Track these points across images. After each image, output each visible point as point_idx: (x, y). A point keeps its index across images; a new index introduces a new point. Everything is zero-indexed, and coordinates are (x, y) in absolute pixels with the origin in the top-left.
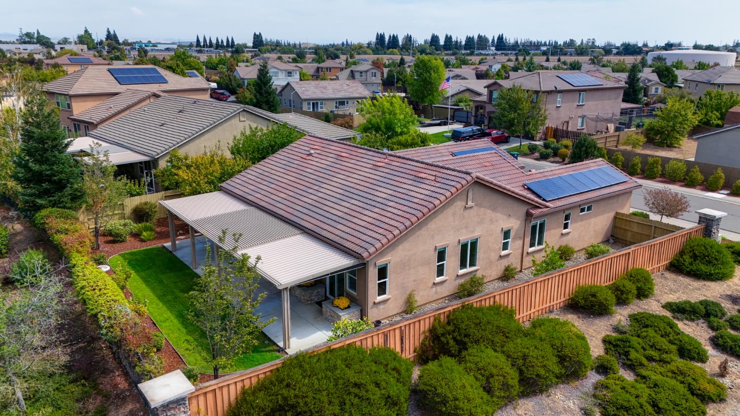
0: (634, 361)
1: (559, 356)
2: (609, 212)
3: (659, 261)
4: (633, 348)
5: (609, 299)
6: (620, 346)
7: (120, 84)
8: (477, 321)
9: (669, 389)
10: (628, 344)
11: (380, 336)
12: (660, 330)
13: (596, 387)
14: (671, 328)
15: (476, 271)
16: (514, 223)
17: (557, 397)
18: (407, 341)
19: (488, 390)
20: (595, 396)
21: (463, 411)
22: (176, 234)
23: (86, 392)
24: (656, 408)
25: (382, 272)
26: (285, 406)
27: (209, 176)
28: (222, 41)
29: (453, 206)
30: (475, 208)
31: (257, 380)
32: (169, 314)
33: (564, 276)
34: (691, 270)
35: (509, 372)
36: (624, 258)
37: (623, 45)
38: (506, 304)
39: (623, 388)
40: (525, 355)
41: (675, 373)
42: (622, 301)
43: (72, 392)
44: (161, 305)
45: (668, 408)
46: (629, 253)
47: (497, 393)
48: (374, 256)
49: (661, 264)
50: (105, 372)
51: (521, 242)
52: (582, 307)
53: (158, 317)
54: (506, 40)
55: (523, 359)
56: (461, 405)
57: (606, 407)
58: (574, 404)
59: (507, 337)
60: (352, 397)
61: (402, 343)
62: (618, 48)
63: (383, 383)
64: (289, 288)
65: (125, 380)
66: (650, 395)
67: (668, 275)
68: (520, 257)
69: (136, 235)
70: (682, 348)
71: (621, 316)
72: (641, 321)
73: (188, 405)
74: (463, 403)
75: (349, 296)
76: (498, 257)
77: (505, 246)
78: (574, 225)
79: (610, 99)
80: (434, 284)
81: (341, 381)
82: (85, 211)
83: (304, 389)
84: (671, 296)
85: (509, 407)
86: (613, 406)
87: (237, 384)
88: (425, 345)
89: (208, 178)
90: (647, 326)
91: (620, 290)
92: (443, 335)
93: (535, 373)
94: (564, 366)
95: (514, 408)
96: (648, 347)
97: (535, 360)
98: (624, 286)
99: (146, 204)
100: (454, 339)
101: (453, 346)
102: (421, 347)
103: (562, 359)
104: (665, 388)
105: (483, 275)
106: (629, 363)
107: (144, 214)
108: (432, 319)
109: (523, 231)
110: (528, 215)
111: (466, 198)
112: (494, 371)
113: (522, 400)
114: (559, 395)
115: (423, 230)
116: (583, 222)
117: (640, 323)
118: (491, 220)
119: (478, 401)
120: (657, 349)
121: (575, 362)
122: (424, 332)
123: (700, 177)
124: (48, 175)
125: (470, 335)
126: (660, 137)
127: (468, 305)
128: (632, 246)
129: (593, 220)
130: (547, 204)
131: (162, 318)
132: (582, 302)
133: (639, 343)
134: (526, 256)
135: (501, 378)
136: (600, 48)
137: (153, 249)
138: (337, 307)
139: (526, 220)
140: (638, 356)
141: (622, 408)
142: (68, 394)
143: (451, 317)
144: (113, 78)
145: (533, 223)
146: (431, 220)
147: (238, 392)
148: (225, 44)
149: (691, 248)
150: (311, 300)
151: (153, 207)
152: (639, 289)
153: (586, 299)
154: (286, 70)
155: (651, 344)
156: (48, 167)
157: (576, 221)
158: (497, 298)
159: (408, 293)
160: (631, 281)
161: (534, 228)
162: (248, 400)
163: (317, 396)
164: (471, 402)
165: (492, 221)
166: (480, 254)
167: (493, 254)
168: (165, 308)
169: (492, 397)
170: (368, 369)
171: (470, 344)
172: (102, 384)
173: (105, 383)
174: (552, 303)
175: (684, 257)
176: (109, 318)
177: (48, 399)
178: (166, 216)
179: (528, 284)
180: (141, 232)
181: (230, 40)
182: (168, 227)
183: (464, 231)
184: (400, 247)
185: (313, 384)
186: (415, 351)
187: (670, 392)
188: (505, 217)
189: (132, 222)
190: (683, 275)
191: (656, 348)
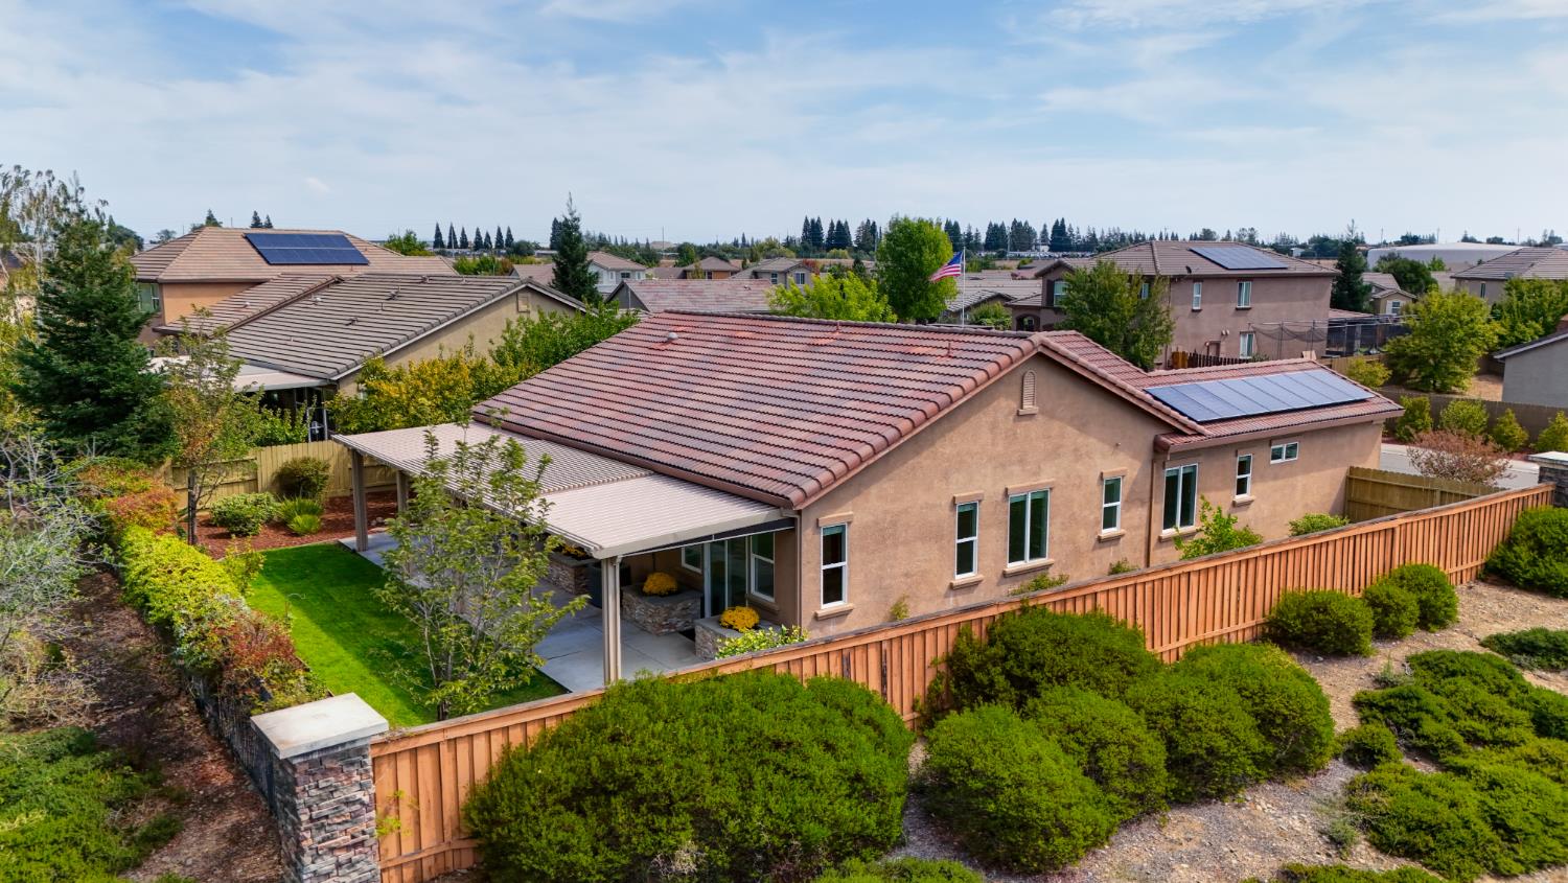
0: (1435, 738)
1: (1256, 715)
2: (1336, 467)
3: (1460, 559)
4: (1428, 712)
5: (1358, 615)
6: (1396, 709)
7: (268, 262)
8: (1058, 636)
9: (1527, 790)
10: (1415, 704)
11: (833, 658)
12: (1484, 681)
13: (1351, 789)
14: (1510, 678)
15: (1047, 567)
16: (1128, 466)
17: (1259, 807)
18: (896, 680)
19: (1095, 772)
20: (1351, 806)
21: (1038, 811)
22: (369, 523)
23: (131, 788)
24: (1501, 831)
25: (834, 546)
26: (606, 782)
27: (447, 393)
28: (488, 236)
29: (990, 408)
30: (1040, 418)
31: (539, 730)
32: (341, 651)
33: (1251, 566)
34: (1536, 576)
35: (1143, 736)
36: (1382, 539)
37: (1312, 241)
38: (1121, 617)
39: (1418, 787)
40: (1177, 708)
41: (1534, 761)
42: (1386, 632)
43: (99, 786)
44: (324, 636)
45: (1531, 830)
46: (1393, 530)
47: (1117, 784)
48: (814, 499)
49: (1465, 566)
50: (182, 755)
51: (1144, 512)
52: (1297, 638)
53: (317, 657)
54: (1071, 229)
55: (1171, 716)
56: (1033, 796)
57: (1382, 825)
58: (1303, 821)
59: (1130, 674)
60: (769, 770)
61: (883, 676)
62: (1303, 246)
63: (843, 744)
64: (619, 560)
65: (227, 769)
66: (1484, 803)
67: (1481, 588)
68: (1143, 548)
69: (281, 525)
70: (1544, 717)
71: (1390, 659)
72: (1436, 667)
73: (369, 767)
74: (1039, 793)
75: (757, 606)
76: (1094, 541)
77: (1109, 519)
78: (1260, 486)
79: (1304, 299)
80: (952, 587)
81: (742, 735)
82: (170, 472)
83: (654, 744)
84: (1496, 626)
85: (1145, 825)
86: (1399, 824)
87: (493, 737)
88: (939, 696)
89: (444, 398)
90: (1453, 674)
91: (1380, 605)
92: (979, 668)
93: (1204, 745)
94: (1270, 737)
95: (1160, 828)
96: (1462, 714)
97: (1200, 716)
98: (1389, 596)
99: (305, 461)
100: (1008, 675)
101: (1005, 691)
102: (928, 699)
103: (1266, 722)
104: (1517, 789)
105: (1061, 576)
106: (1422, 743)
107: (300, 483)
108: (952, 632)
109: (1148, 487)
110: (1159, 449)
111: (1019, 394)
112: (1108, 734)
113: (1176, 812)
114: (1263, 803)
115: (925, 454)
116: (1280, 483)
117: (1436, 669)
118: (1076, 450)
119: (1073, 794)
120: (1485, 717)
121: (1298, 729)
122: (934, 663)
123: (1519, 434)
124: (90, 385)
125: (1043, 666)
126: (1419, 373)
127: (1034, 607)
128: (1399, 515)
129: (1301, 481)
130: (1201, 428)
131: (323, 659)
132: (1297, 626)
133: (1441, 706)
134: (1156, 547)
135: (1125, 750)
136: (1265, 247)
137: (316, 547)
138: (730, 627)
139: (1153, 461)
140: (1442, 727)
141: (1421, 828)
142: (88, 787)
143: (998, 629)
144: (254, 252)
145: (1169, 469)
146: (943, 435)
147: (495, 758)
148: (493, 240)
149: (1529, 529)
150: (670, 626)
151: (321, 467)
152: (1423, 604)
153: (1304, 619)
154: (617, 271)
155: (1469, 706)
156: (92, 368)
157: (1263, 478)
158: (1101, 599)
159: (892, 601)
160: (1402, 587)
161: (1171, 482)
162: (516, 769)
163: (686, 762)
164: (1057, 792)
165: (1077, 455)
166: (1053, 530)
167: (1083, 532)
168: (332, 642)
169: (1106, 791)
170: (806, 713)
171: (1045, 684)
172: (172, 777)
173: (181, 776)
174: (1226, 629)
175: (1516, 548)
176: (199, 620)
177: (39, 797)
178: (348, 494)
179: (1169, 574)
180: (291, 517)
181: (505, 238)
182: (352, 511)
183: (1016, 469)
184: (874, 490)
185: (675, 735)
186: (913, 709)
187: (1530, 796)
188: (1107, 447)
189: (272, 498)
190: (1516, 590)
191: (1480, 714)
